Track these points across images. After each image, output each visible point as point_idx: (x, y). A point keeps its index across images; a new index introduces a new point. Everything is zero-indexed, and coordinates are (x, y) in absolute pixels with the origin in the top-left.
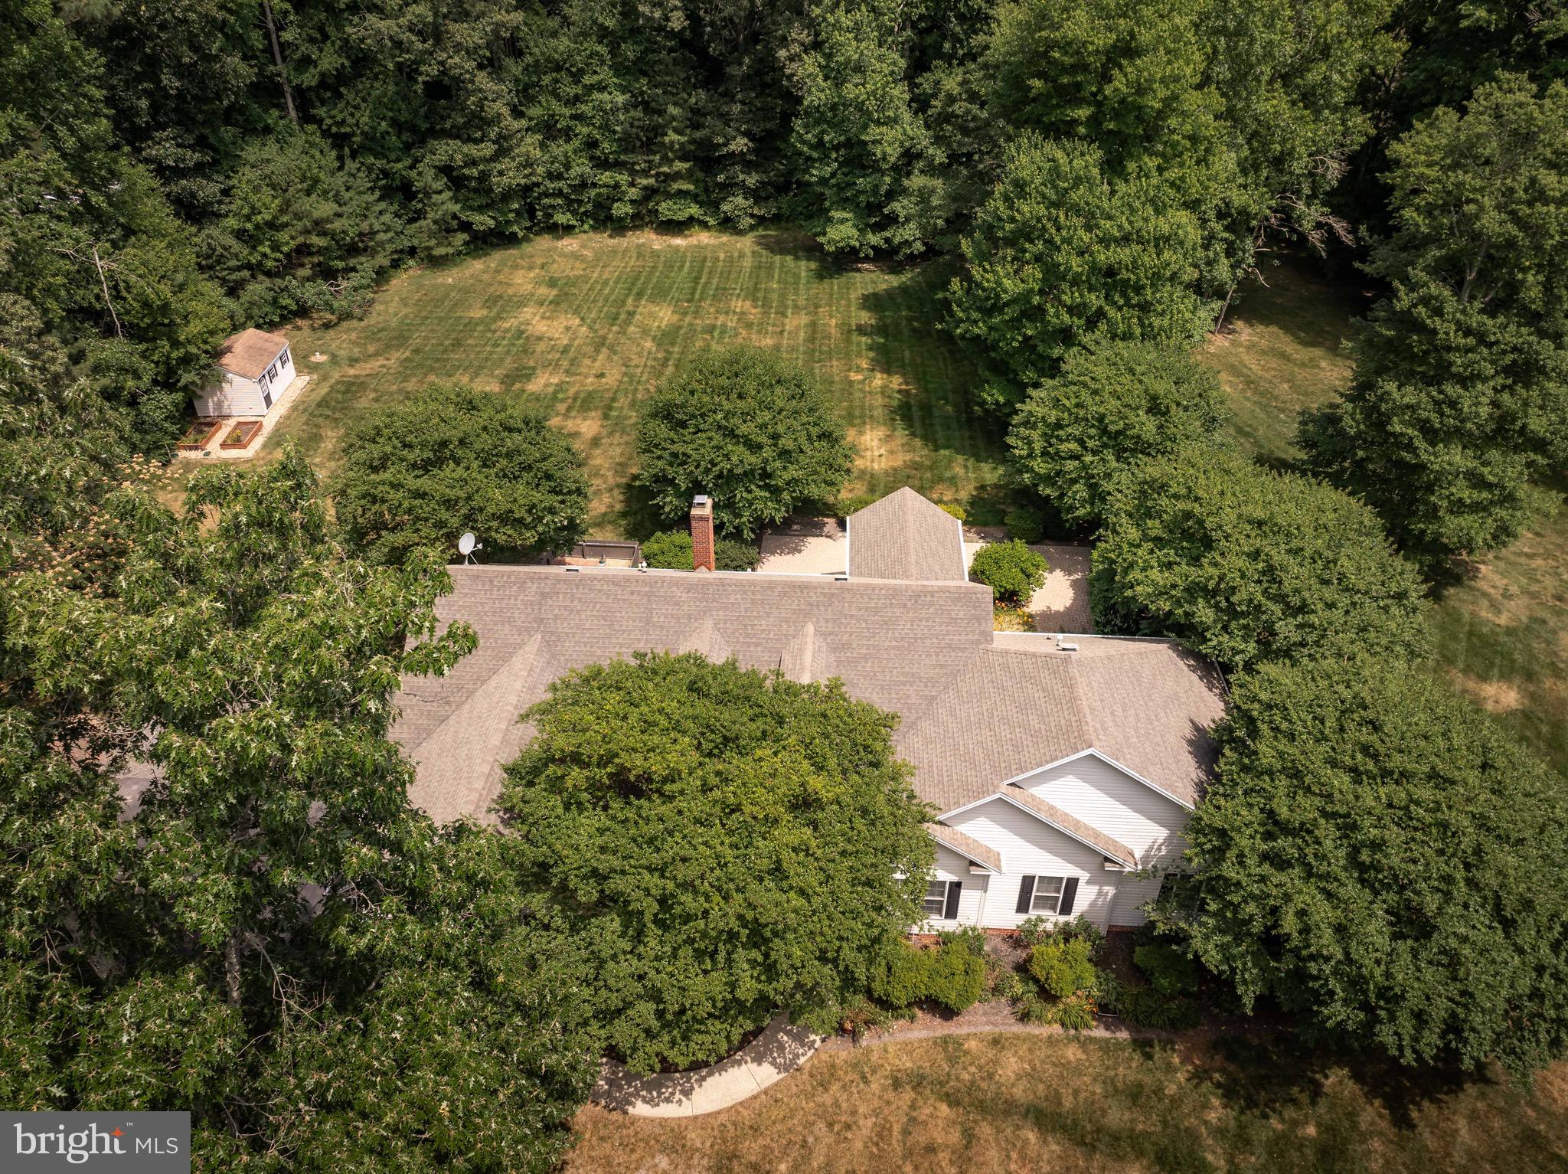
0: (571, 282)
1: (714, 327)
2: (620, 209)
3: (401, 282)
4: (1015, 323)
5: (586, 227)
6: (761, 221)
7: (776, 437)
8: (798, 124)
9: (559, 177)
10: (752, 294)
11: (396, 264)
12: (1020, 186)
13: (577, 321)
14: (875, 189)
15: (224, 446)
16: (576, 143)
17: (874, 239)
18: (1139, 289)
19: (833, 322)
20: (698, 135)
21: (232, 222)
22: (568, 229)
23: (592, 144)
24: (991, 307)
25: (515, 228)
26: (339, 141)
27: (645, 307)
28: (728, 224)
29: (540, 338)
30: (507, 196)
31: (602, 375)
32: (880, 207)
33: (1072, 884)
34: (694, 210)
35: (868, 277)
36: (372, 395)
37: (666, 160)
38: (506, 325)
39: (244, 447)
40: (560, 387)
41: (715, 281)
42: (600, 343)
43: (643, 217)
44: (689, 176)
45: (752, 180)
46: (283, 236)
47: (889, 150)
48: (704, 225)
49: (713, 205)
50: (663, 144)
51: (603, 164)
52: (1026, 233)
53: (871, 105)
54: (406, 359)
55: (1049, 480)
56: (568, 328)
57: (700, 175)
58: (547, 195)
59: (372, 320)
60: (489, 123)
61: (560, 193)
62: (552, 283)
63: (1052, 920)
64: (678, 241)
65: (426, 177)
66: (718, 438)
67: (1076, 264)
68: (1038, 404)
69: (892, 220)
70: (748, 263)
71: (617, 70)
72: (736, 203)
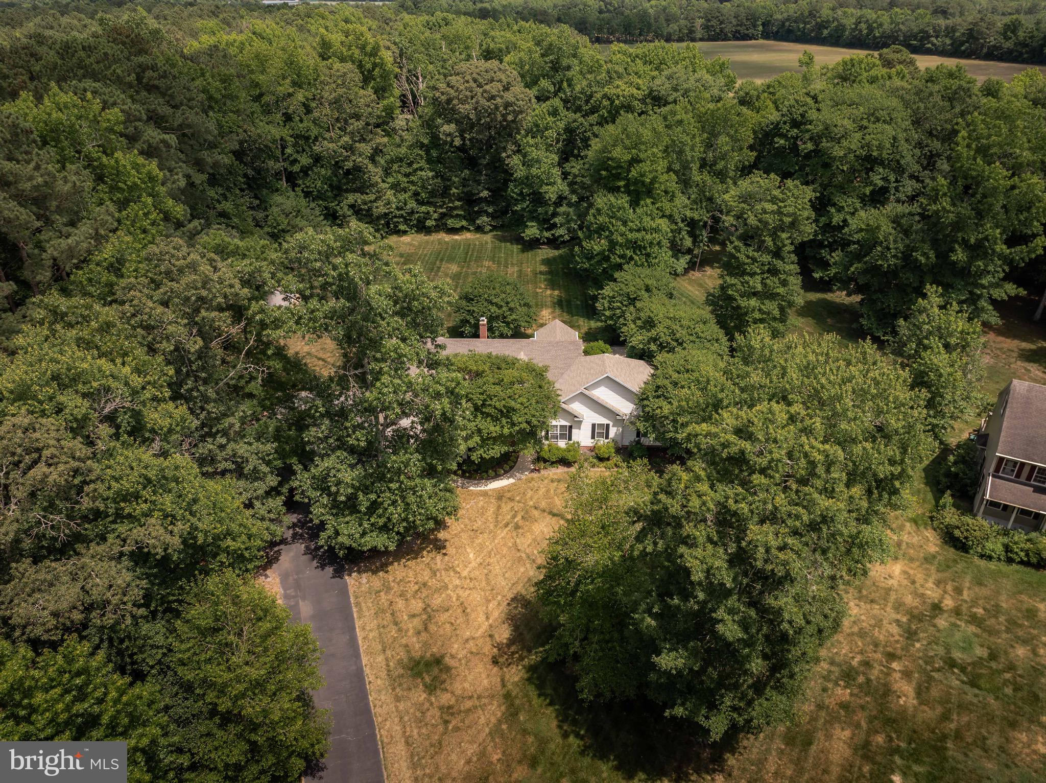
0: (410, 255)
1: (476, 272)
2: (429, 223)
4: (599, 263)
5: (413, 231)
6: (494, 228)
7: (507, 303)
8: (511, 185)
9: (402, 209)
10: (493, 259)
12: (599, 211)
14: (546, 212)
16: (409, 194)
17: (547, 234)
18: (645, 248)
19: (529, 270)
20: (465, 190)
22: (405, 232)
23: (417, 194)
24: (589, 256)
26: (307, 194)
27: (444, 265)
28: (479, 229)
30: (378, 218)
32: (549, 220)
33: (608, 425)
34: (464, 223)
35: (544, 251)
37: (451, 201)
41: (475, 254)
43: (440, 226)
44: (461, 207)
45: (490, 210)
47: (552, 196)
48: (468, 230)
49: (472, 220)
50: (450, 194)
51: (421, 203)
52: (602, 228)
53: (543, 177)
55: (611, 318)
57: (467, 207)
58: (396, 217)
60: (372, 185)
61: (402, 216)
63: (602, 441)
64: (457, 237)
65: (344, 209)
66: (486, 304)
67: (620, 239)
68: (607, 291)
69: (554, 226)
70: (489, 246)
71: (429, 161)
72: (483, 220)
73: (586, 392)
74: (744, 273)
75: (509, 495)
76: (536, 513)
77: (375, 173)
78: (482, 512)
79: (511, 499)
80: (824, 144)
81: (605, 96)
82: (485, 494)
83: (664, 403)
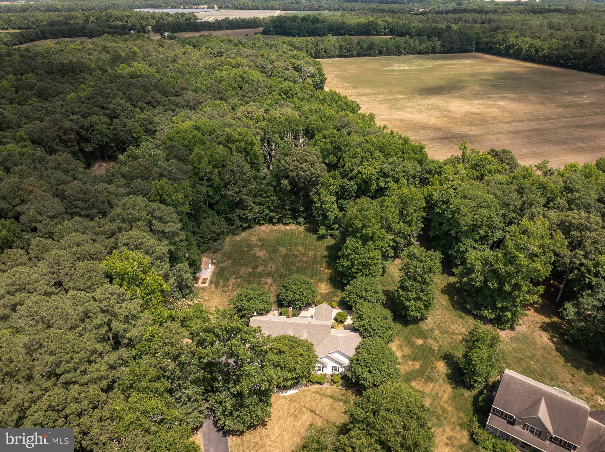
0: (264, 240)
1: (294, 254)
2: (274, 220)
3: (228, 239)
4: (347, 270)
5: (267, 223)
6: (305, 223)
8: (313, 209)
9: (262, 213)
10: (303, 245)
11: (227, 235)
13: (266, 252)
14: (329, 223)
15: (201, 283)
16: (266, 206)
17: (329, 232)
19: (319, 254)
20: (292, 206)
22: (263, 224)
23: (269, 207)
25: (252, 225)
26: (218, 212)
27: (281, 248)
28: (298, 223)
29: (259, 257)
30: (251, 220)
31: (272, 267)
32: (330, 226)
33: (339, 367)
34: (291, 220)
35: (328, 240)
37: (285, 211)
38: (252, 253)
39: (205, 284)
40: (264, 270)
41: (295, 240)
42: (271, 259)
43: (280, 221)
44: (290, 214)
45: (304, 215)
46: (209, 235)
47: (332, 217)
48: (293, 224)
49: (295, 220)
50: (285, 208)
51: (271, 210)
54: (232, 262)
55: (349, 301)
56: (264, 254)
57: (293, 214)
58: (259, 217)
59: (224, 251)
60: (248, 206)
61: (262, 217)
62: (260, 240)
63: (337, 373)
64: (287, 227)
65: (234, 217)
67: (356, 262)
69: (333, 229)
70: (302, 235)
71: (275, 192)
72: (300, 220)
73: (330, 355)
74: (407, 290)
75: (294, 399)
76: (304, 410)
77: (249, 200)
78: (282, 407)
79: (295, 401)
80: (456, 216)
81: (359, 172)
82: (285, 397)
83: (360, 368)
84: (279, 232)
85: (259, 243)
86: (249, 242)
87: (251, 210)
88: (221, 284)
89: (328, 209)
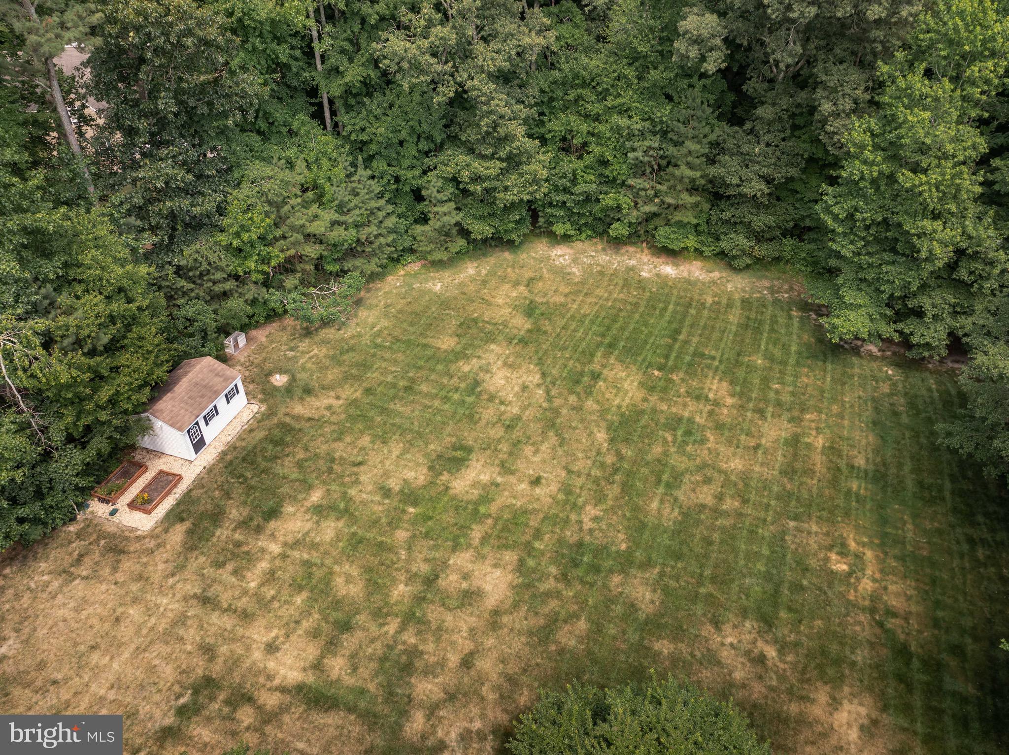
0: (549, 313)
1: (680, 419)
2: (618, 227)
3: (395, 281)
5: (583, 236)
9: (566, 190)
11: (395, 261)
13: (536, 378)
15: (132, 505)
16: (588, 159)
19: (820, 442)
20: (713, 171)
21: (222, 238)
22: (566, 238)
23: (604, 163)
25: (513, 236)
26: (356, 148)
28: (724, 260)
29: (491, 398)
30: (509, 209)
31: (536, 482)
34: (693, 240)
35: (873, 368)
36: (301, 455)
37: (672, 191)
38: (466, 368)
39: (149, 512)
40: (487, 493)
41: (695, 340)
42: (550, 422)
44: (694, 208)
46: (274, 251)
47: (938, 250)
48: (699, 257)
49: (712, 237)
50: (673, 175)
51: (611, 182)
54: (354, 403)
56: (524, 388)
57: (706, 206)
58: (551, 204)
59: (347, 333)
60: (502, 141)
61: (563, 205)
62: (530, 310)
64: (669, 270)
65: (433, 186)
70: (735, 317)
71: (641, 95)
72: (738, 242)
77: (506, 113)
84: (626, 284)
85: (521, 324)
86: (475, 310)
87: (513, 162)
88: (223, 533)
89: (932, 198)
